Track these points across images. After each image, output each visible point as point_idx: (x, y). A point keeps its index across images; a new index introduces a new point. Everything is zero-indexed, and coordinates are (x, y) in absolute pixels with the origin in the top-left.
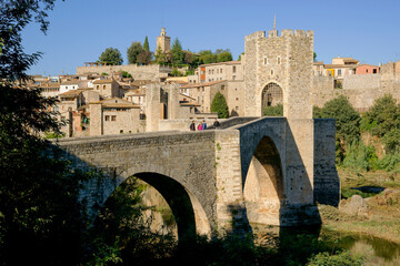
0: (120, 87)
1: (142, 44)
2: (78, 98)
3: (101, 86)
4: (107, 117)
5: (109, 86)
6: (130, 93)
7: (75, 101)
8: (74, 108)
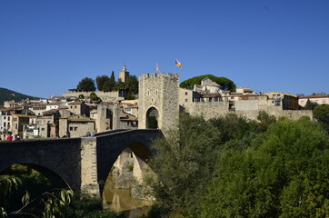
0: (88, 107)
1: (109, 77)
2: (55, 114)
3: (74, 106)
4: (71, 128)
5: (79, 106)
6: (94, 111)
7: (52, 117)
8: (52, 121)
